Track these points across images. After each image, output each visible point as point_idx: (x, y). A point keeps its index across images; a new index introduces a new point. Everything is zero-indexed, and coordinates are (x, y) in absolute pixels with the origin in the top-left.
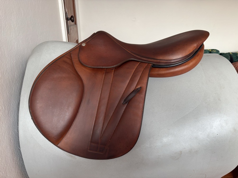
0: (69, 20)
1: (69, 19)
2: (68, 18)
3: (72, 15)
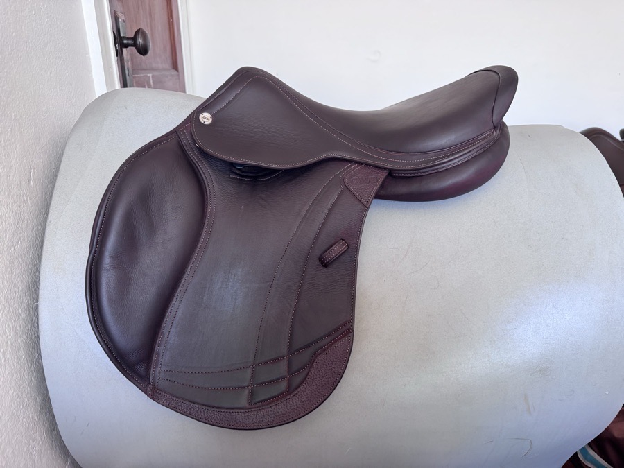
0: (126, 46)
2: (122, 39)
3: (138, 28)
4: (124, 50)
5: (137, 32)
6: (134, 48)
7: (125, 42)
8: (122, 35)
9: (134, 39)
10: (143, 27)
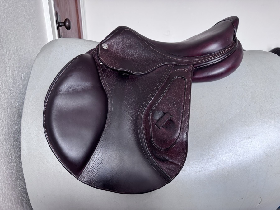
0: (61, 26)
1: (62, 24)
2: (59, 22)
3: (66, 18)
5: (66, 20)
6: (64, 27)
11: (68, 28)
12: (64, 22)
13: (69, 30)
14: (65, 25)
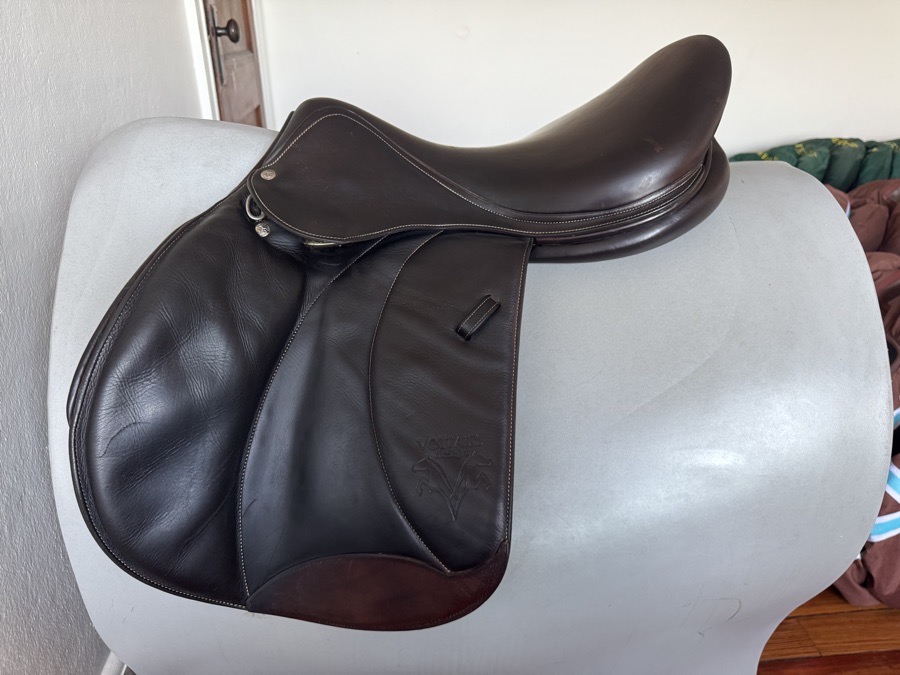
0: (220, 35)
1: (223, 31)
2: (216, 29)
3: (231, 18)
4: (219, 39)
5: (231, 23)
6: (226, 38)
7: (220, 31)
8: (217, 25)
9: (227, 28)
10: (235, 18)
11: (235, 39)
12: (224, 25)
13: (238, 44)
14: (228, 34)
